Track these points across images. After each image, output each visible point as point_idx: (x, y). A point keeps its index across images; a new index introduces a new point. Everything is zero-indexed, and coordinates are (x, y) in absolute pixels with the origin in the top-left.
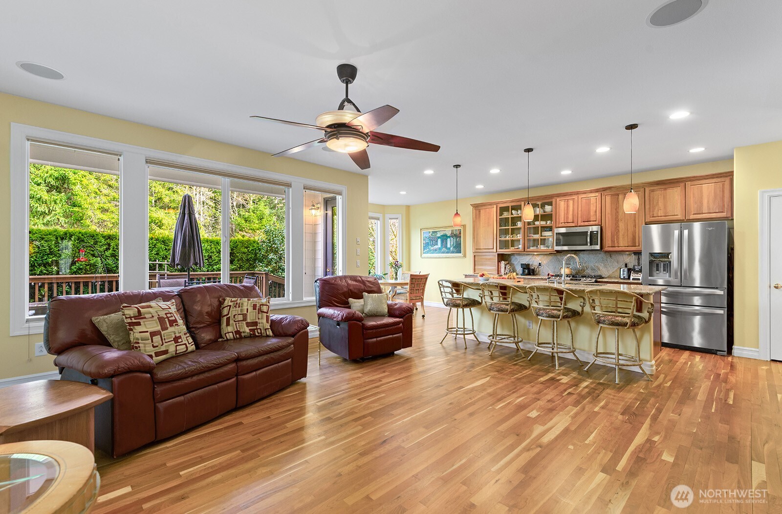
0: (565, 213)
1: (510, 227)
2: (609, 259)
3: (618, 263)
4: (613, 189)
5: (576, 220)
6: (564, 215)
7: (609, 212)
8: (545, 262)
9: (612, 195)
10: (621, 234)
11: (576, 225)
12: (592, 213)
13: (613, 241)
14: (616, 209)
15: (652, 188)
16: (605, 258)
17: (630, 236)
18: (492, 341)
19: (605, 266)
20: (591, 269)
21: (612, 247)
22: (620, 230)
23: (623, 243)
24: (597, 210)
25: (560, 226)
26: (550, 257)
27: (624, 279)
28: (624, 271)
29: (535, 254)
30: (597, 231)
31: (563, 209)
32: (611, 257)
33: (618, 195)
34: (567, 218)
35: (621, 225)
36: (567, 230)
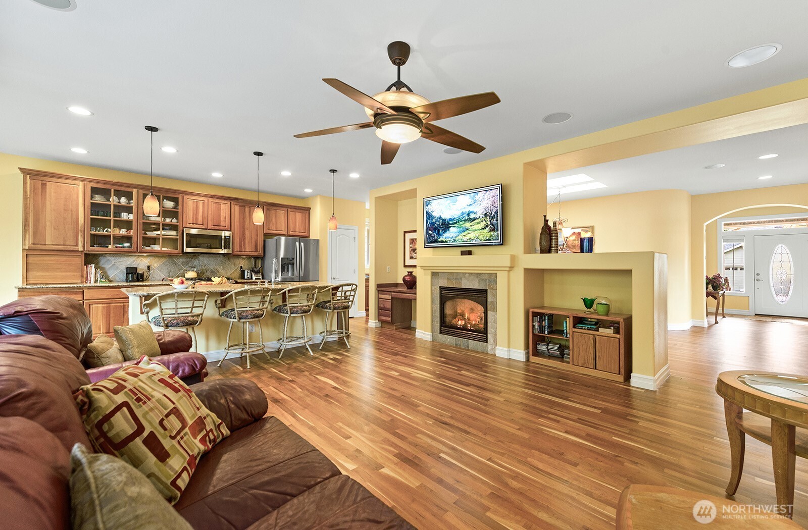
0: (193, 214)
1: (112, 218)
2: (228, 262)
3: (235, 265)
4: (240, 200)
5: (205, 223)
6: (193, 215)
7: (238, 220)
8: (156, 265)
9: (240, 206)
10: (247, 241)
11: (206, 228)
12: (222, 219)
13: (240, 246)
14: (243, 219)
15: (268, 208)
16: (224, 261)
17: (254, 243)
18: (242, 354)
19: (224, 269)
20: (211, 272)
21: (239, 251)
22: (246, 237)
23: (249, 249)
24: (227, 217)
25: (187, 226)
26: (163, 260)
27: (248, 279)
28: (248, 272)
29: (145, 255)
30: (230, 237)
31: (192, 208)
32: (229, 260)
33: (245, 207)
34: (197, 219)
35: (247, 233)
36: (199, 231)
